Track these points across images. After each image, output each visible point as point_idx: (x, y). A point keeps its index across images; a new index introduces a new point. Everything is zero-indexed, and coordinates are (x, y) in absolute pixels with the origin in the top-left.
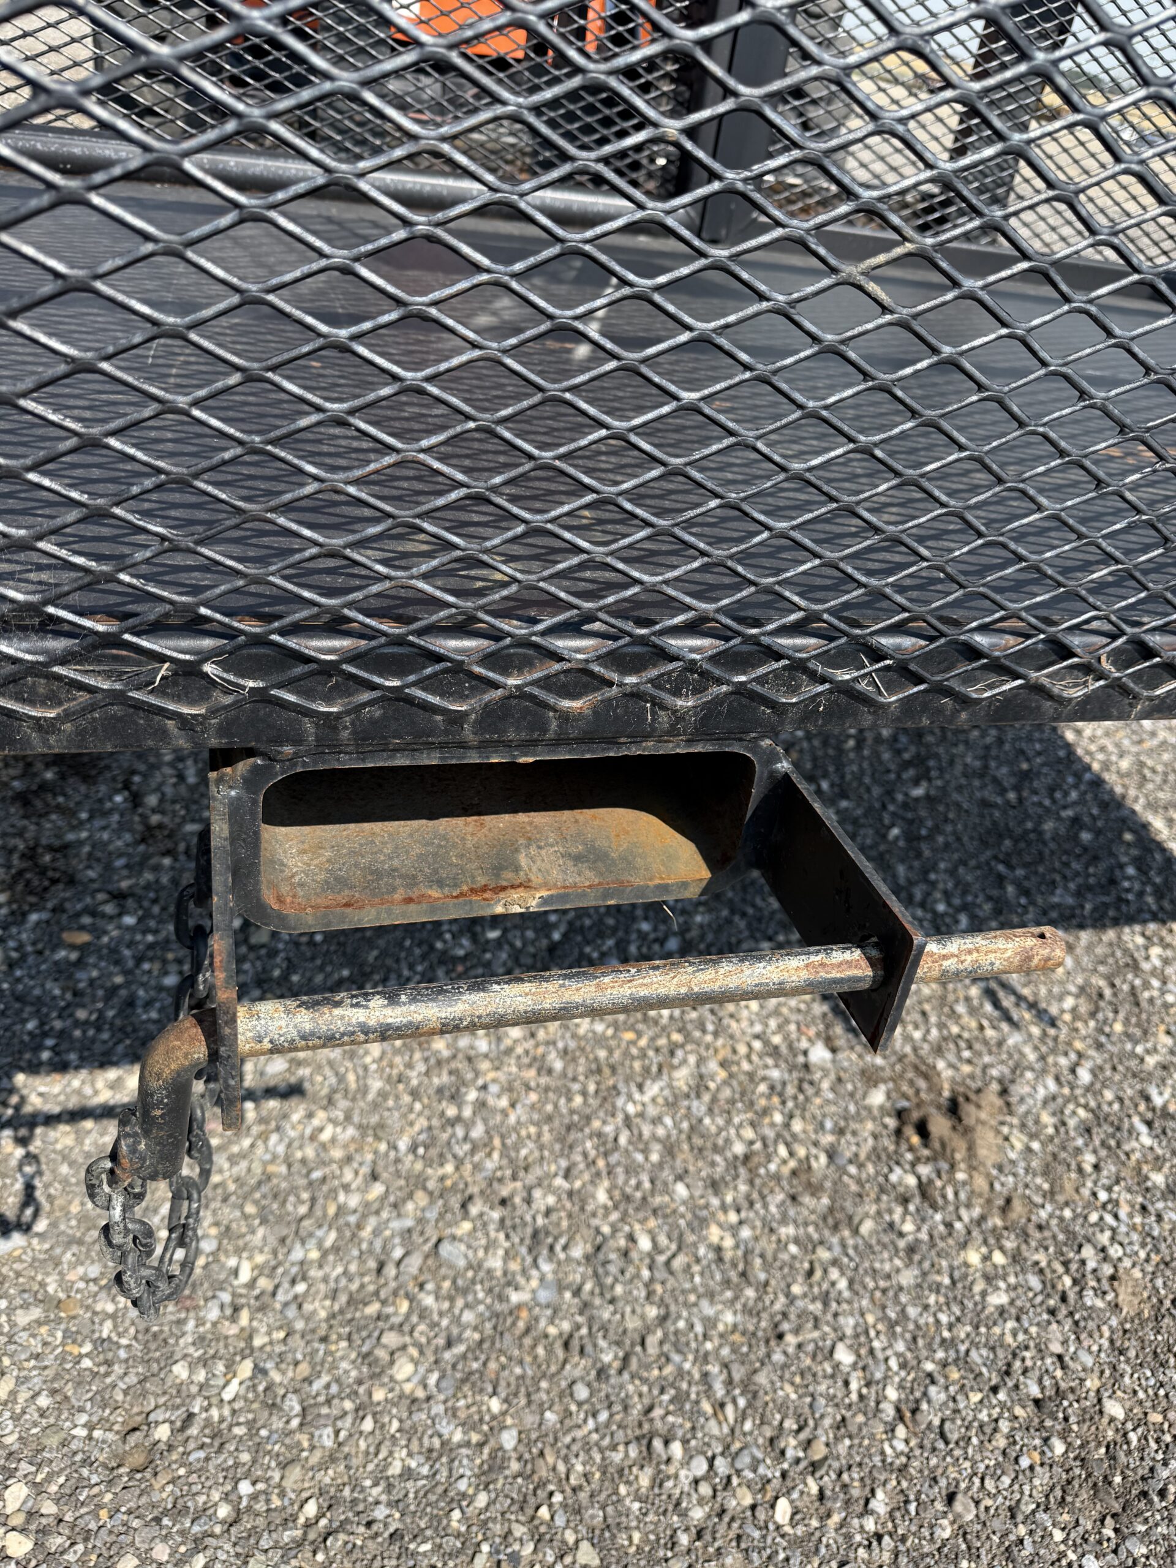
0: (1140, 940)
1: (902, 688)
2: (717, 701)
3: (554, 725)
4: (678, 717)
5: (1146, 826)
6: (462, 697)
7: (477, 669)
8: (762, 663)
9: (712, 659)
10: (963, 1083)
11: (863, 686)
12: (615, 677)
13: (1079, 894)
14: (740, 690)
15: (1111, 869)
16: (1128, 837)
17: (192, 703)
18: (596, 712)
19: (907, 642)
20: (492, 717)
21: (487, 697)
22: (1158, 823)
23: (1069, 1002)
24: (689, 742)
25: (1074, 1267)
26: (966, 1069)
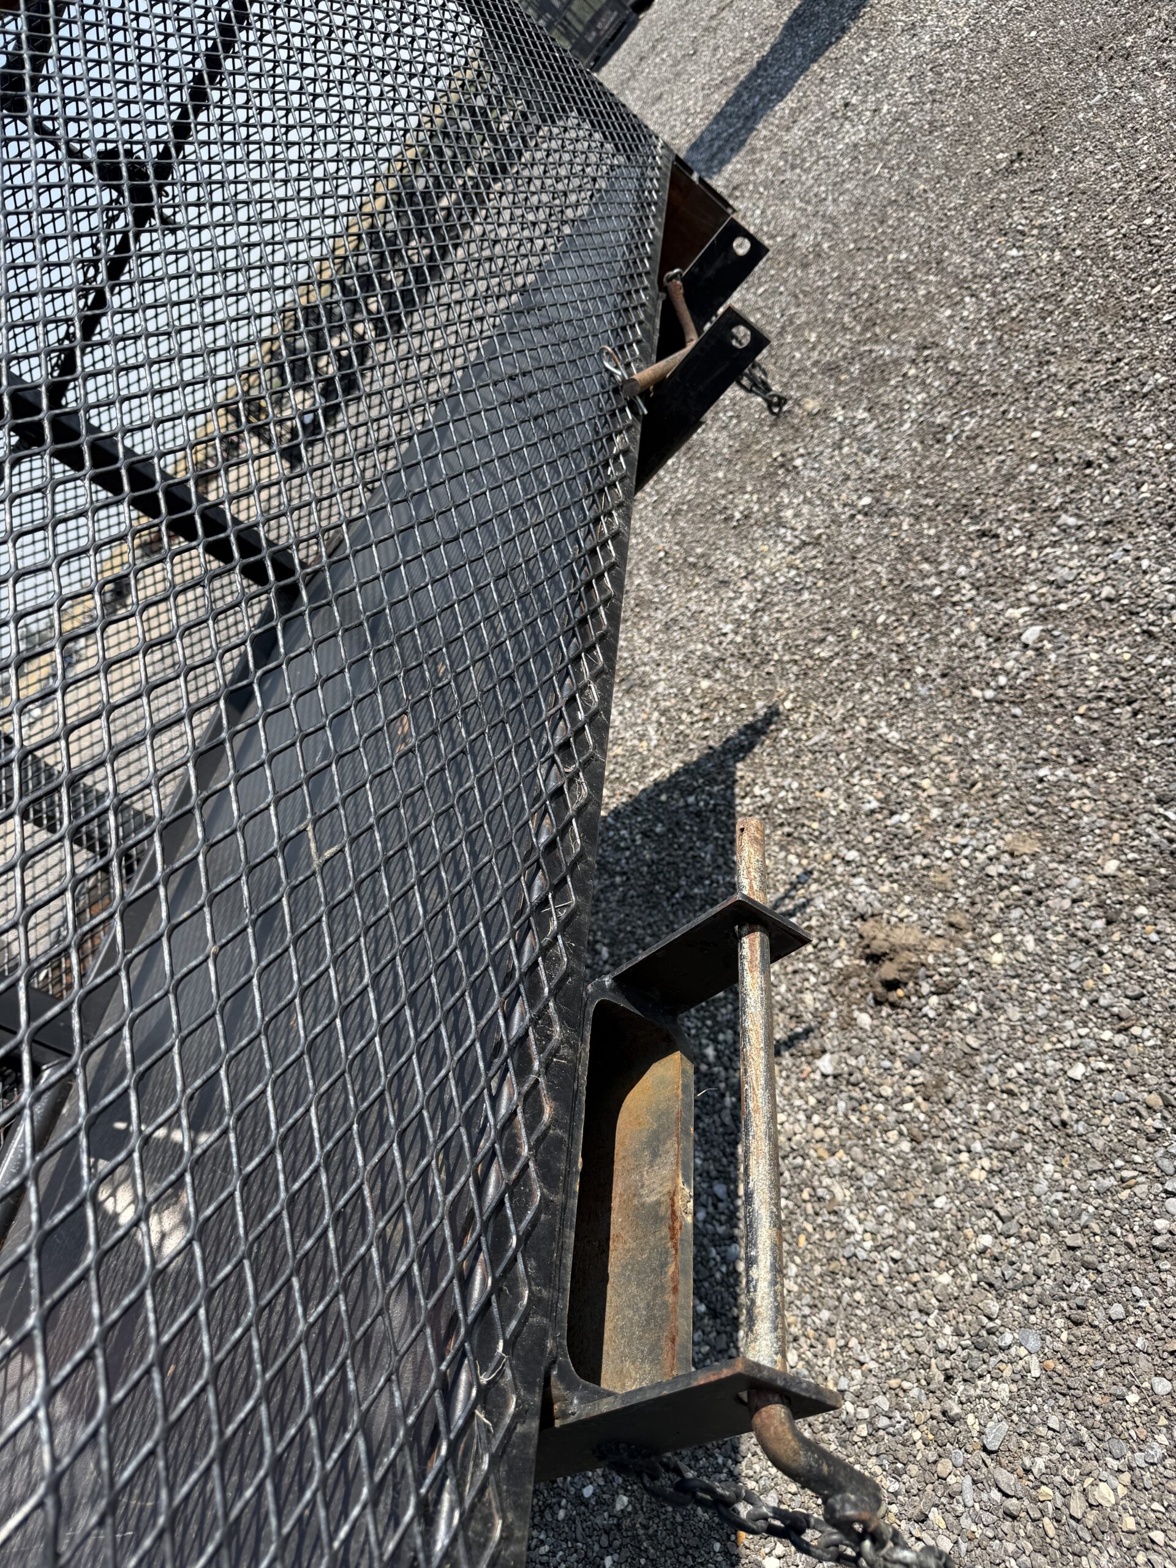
0: (747, 800)
1: (567, 892)
2: (558, 1010)
3: (559, 1132)
4: (566, 1041)
5: (656, 784)
6: (530, 1195)
7: (514, 1175)
8: (538, 976)
9: (531, 1006)
10: (855, 948)
11: (563, 914)
12: (533, 1077)
13: (706, 840)
14: (554, 993)
15: (688, 813)
16: (663, 798)
17: (506, 1405)
18: (555, 1099)
19: (538, 882)
20: (548, 1177)
21: (534, 1175)
22: (656, 774)
23: (792, 858)
24: (583, 1040)
25: (1003, 882)
26: (843, 944)
